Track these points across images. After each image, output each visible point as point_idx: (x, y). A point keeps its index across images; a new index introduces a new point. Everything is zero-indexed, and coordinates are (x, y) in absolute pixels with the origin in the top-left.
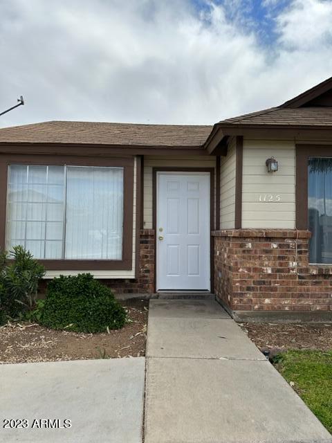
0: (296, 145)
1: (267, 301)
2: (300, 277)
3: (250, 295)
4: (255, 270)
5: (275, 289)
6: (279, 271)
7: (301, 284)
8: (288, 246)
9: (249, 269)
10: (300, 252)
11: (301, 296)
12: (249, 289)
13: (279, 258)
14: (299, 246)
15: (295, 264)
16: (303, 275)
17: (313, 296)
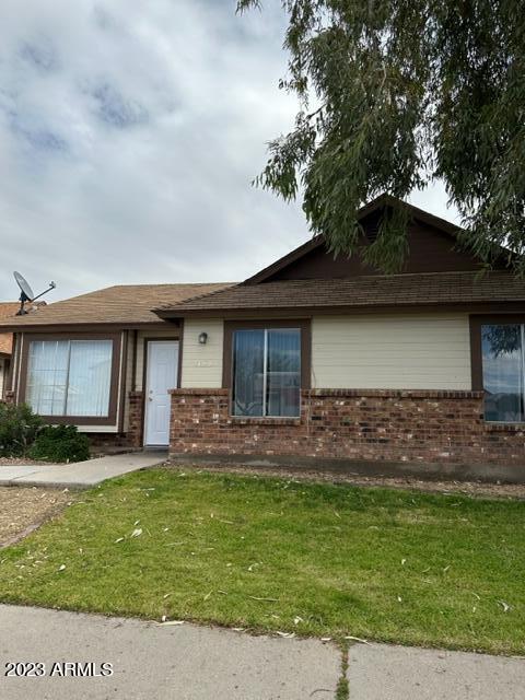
0: (225, 322)
1: (194, 445)
2: (221, 427)
3: (181, 441)
4: (187, 421)
5: (200, 436)
6: (204, 421)
7: (221, 432)
8: (212, 401)
9: (182, 421)
10: (222, 407)
11: (221, 442)
12: (181, 436)
13: (206, 411)
14: (221, 401)
15: (217, 416)
16: (222, 425)
17: (230, 442)
